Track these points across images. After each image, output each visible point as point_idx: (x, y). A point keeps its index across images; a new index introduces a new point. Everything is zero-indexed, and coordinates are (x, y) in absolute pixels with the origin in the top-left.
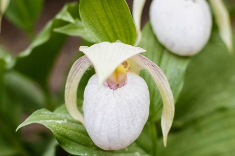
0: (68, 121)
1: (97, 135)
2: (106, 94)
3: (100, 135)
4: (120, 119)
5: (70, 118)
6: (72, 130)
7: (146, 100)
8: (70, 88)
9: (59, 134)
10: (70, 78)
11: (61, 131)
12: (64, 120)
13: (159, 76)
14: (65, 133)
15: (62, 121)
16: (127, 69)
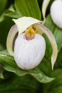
0: (7, 55)
1: (19, 61)
2: (24, 42)
3: (20, 61)
4: (30, 54)
5: (8, 54)
6: (9, 60)
7: (43, 46)
8: (9, 40)
9: (2, 61)
10: (9, 35)
11: (3, 59)
12: (5, 55)
13: (50, 36)
14: (5, 60)
15: (4, 55)
16: (35, 32)
